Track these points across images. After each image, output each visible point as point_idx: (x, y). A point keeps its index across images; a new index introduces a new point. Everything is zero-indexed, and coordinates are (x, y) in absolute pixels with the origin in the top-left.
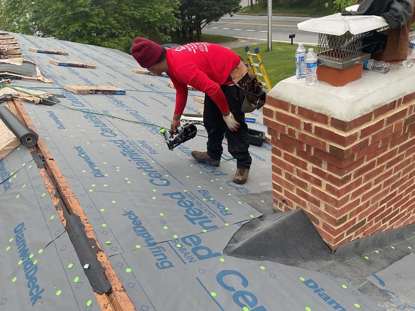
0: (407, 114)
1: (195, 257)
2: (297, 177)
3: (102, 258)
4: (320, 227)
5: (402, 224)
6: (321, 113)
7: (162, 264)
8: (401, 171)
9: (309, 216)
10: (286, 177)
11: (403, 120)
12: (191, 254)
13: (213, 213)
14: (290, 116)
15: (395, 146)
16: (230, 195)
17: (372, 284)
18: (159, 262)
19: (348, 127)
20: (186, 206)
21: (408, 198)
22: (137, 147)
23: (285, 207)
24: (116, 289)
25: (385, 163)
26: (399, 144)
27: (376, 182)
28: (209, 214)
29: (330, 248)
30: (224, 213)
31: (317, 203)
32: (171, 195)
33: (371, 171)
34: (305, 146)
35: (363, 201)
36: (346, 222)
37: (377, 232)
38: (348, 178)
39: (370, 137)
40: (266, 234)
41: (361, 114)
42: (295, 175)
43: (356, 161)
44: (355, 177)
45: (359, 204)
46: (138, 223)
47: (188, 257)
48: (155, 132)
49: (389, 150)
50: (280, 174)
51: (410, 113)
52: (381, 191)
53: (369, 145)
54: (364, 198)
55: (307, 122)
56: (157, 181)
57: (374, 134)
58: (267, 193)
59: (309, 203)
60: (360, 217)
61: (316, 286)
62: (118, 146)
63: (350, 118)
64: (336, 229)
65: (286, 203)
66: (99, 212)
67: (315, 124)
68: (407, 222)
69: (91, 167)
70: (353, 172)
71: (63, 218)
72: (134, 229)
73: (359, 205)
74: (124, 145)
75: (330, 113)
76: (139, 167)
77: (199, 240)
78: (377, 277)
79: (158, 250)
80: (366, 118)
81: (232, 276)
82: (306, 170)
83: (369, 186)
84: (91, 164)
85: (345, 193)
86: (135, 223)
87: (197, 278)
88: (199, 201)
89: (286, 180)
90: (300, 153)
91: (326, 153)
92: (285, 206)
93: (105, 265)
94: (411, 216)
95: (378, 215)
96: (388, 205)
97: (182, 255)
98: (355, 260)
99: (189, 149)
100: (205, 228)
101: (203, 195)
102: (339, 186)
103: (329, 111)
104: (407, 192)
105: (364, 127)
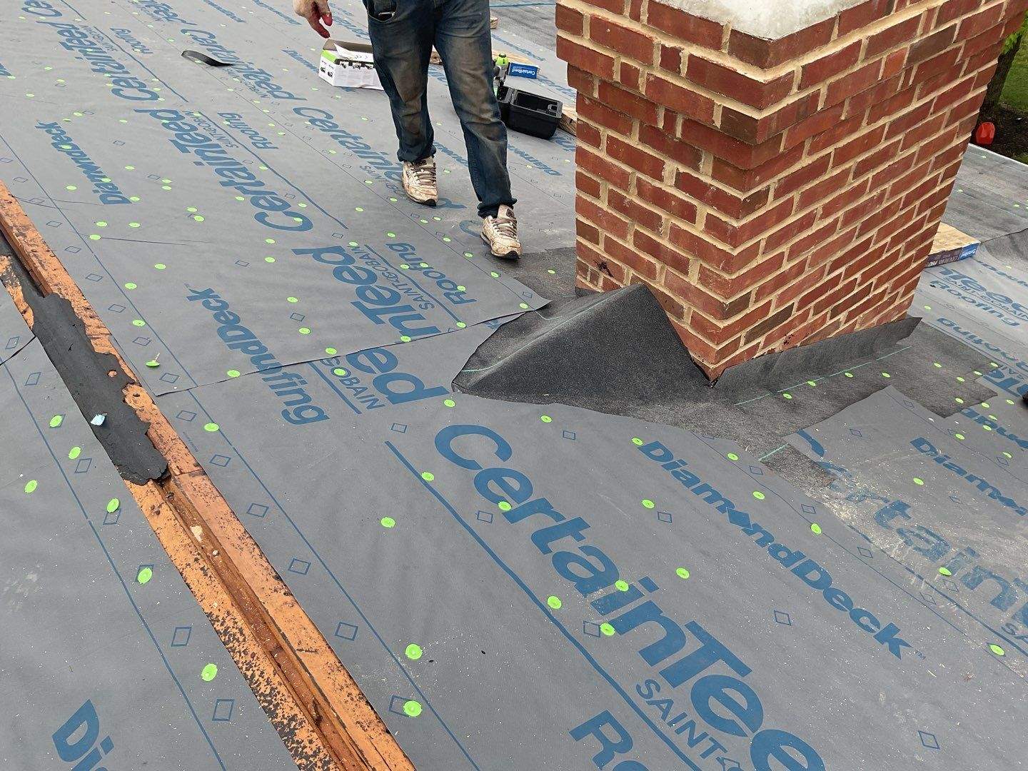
0: (919, 31)
1: (382, 398)
2: (637, 201)
3: (140, 400)
4: (686, 325)
5: (875, 320)
6: (705, 16)
7: (297, 412)
8: (888, 186)
9: (660, 299)
10: (609, 202)
11: (906, 46)
12: (372, 390)
13: (426, 298)
14: (626, 29)
15: (879, 118)
16: (471, 256)
17: (796, 452)
18: (291, 409)
19: (771, 55)
20: (357, 279)
21: (894, 257)
22: (216, 128)
23: (606, 281)
24: (180, 470)
25: (851, 164)
26: (889, 113)
27: (828, 211)
28: (415, 300)
29: (703, 372)
30: (456, 299)
31: (681, 265)
32: (317, 254)
33: (817, 182)
34: (661, 114)
35: (790, 259)
36: (748, 311)
37: (817, 339)
38: (761, 198)
39: (823, 88)
40: (557, 344)
41: (807, 21)
42: (633, 197)
43: (783, 153)
44: (776, 197)
45: (780, 267)
46: (231, 318)
47: (363, 397)
48: (265, 92)
49: (864, 130)
50: (597, 196)
51: (926, 30)
52: (835, 237)
53: (819, 109)
54: (794, 252)
55: (670, 44)
56: (275, 217)
57: (832, 80)
58: (561, 252)
59: (662, 268)
60: (782, 299)
61: (668, 455)
62: (164, 124)
63: (778, 31)
64: (722, 327)
65: (608, 271)
66: (123, 292)
67: (690, 50)
68: (886, 316)
69: (92, 178)
70: (773, 183)
71: (24, 306)
72: (221, 332)
73: (782, 270)
74: (179, 122)
75: (730, 18)
76: (225, 179)
77: (393, 361)
78: (807, 437)
79: (287, 381)
80: (816, 34)
81: (474, 437)
82: (661, 179)
83: (807, 222)
84: (91, 171)
85: (750, 238)
86: (222, 318)
87: (388, 443)
88: (390, 270)
89: (610, 211)
90: (650, 135)
91: (711, 131)
92: (605, 279)
93: (148, 416)
94: (897, 303)
95: (823, 297)
96: (849, 273)
97: (349, 394)
98: (763, 402)
99: (360, 141)
100: (405, 332)
101: (402, 256)
102: (737, 218)
103: (727, 13)
104: (896, 241)
105: (810, 58)
